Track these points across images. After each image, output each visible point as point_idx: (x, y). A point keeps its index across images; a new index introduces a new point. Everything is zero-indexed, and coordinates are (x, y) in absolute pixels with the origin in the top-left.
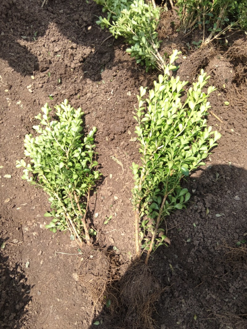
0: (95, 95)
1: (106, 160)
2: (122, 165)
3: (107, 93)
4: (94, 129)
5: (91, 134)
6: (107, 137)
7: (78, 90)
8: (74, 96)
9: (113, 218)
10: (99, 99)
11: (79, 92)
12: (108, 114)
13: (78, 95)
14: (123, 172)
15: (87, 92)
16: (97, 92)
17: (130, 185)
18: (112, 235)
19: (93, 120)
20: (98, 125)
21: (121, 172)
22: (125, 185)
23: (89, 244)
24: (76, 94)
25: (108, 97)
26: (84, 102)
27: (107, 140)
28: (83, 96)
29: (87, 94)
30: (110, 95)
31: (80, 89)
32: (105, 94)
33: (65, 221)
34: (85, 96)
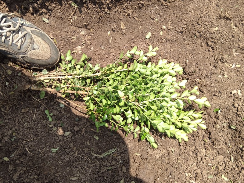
2: (100, 156)
4: (155, 146)
5: (151, 139)
23: (26, 86)
24: (210, 138)
25: (189, 174)
26: (196, 144)
28: (204, 144)
29: (206, 150)
30: (191, 178)
31: (214, 145)
34: (203, 146)
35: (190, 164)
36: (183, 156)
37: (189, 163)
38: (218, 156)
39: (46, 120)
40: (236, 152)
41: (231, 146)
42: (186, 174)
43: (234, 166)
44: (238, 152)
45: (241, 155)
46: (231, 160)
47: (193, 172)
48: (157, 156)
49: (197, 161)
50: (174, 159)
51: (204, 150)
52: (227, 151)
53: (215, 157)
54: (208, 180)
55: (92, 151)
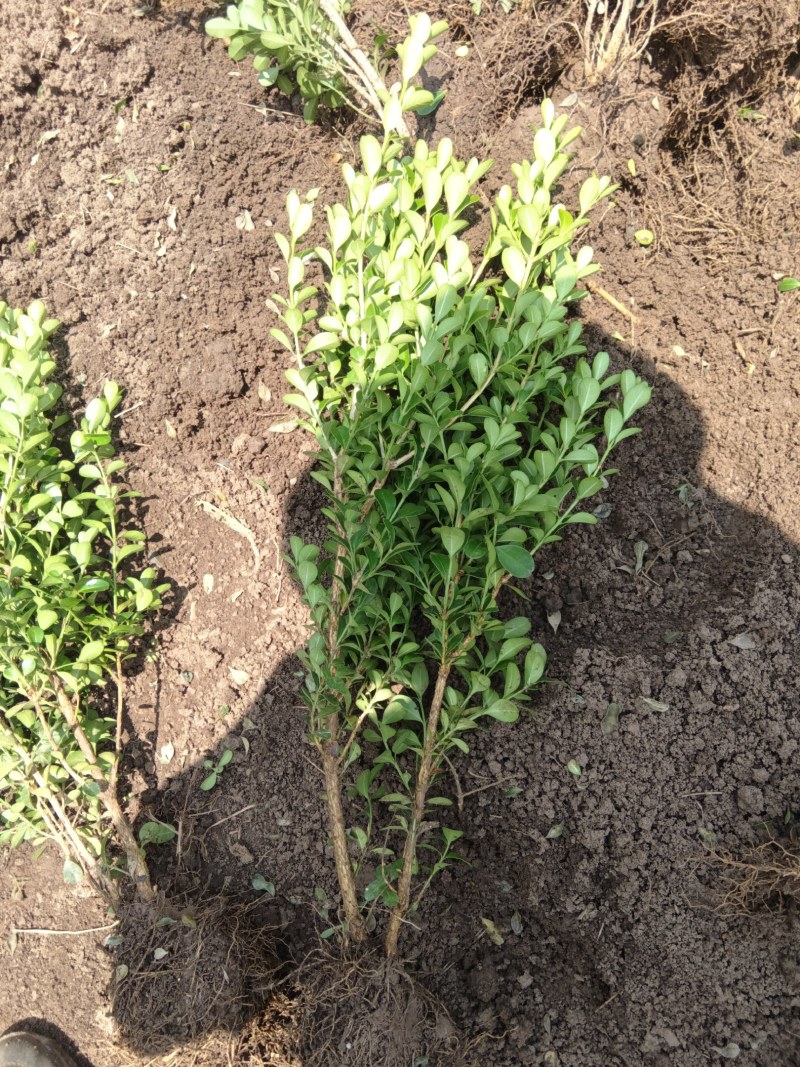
0: (103, 236)
1: (179, 515)
2: (251, 536)
3: (151, 226)
4: (111, 390)
5: (95, 413)
6: (168, 423)
7: (28, 218)
8: (14, 247)
9: (239, 757)
10: (120, 254)
11: (34, 225)
12: (163, 319)
13: (31, 242)
14: (258, 560)
15: (69, 224)
16: (110, 224)
17: (291, 615)
18: (239, 831)
19: (101, 349)
20: (127, 370)
21: (250, 562)
22: (269, 617)
23: (146, 896)
24: (20, 236)
25: (156, 244)
26: (59, 270)
27: (171, 432)
28: (51, 243)
29: (68, 231)
30: (164, 234)
31: (34, 214)
32: (144, 229)
33: (30, 806)
34: (60, 244)
35: (127, 256)
36: (114, 290)
37: (127, 262)
38: (68, 183)
39: (240, 770)
40: (18, 133)
41: (11, 159)
42: (161, 252)
43: (67, 119)
44: (13, 130)
45: (15, 115)
46: (56, 139)
47: (147, 237)
48: (144, 366)
49: (111, 241)
50: (133, 314)
51: (73, 233)
52: (33, 163)
53: (79, 191)
54: (146, 178)
55: (251, 568)
